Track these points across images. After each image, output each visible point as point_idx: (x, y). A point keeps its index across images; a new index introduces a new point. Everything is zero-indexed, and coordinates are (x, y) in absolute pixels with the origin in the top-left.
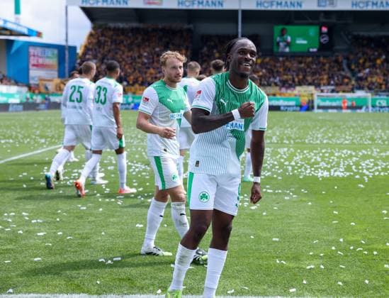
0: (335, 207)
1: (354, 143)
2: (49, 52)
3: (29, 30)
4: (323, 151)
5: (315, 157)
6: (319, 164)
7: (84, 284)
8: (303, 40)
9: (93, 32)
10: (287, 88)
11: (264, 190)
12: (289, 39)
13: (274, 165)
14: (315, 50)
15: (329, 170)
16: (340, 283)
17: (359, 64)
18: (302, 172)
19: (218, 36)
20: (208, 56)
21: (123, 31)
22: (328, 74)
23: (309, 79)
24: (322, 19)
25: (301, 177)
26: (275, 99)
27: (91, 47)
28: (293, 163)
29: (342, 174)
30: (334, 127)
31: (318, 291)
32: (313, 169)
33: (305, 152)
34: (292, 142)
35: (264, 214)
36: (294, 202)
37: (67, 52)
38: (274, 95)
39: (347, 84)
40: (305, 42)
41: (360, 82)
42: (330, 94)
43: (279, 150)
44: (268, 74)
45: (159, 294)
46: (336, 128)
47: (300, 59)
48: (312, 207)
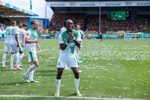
0: (133, 70)
1: (138, 49)
2: (41, 21)
3: (35, 14)
4: (128, 52)
5: (125, 54)
6: (127, 56)
7: (53, 93)
8: (121, 16)
9: (54, 15)
10: (115, 31)
11: (109, 64)
12: (116, 16)
13: (112, 56)
14: (125, 19)
15: (130, 58)
16: (136, 94)
17: (139, 23)
18: (121, 58)
19: (93, 15)
20: (90, 22)
21: (63, 14)
22: (129, 27)
23: (123, 28)
24: (127, 9)
25: (121, 60)
26: (111, 35)
27: (53, 19)
28: (118, 56)
29: (135, 59)
30: (131, 44)
31: (128, 97)
32: (125, 57)
33: (122, 52)
34: (117, 49)
35: (109, 72)
36: (119, 68)
38: (111, 34)
39: (135, 30)
40: (121, 17)
41: (139, 29)
42: (129, 33)
43: (113, 51)
44: (109, 27)
45: (77, 97)
46: (132, 44)
47: (119, 22)
48: (125, 70)
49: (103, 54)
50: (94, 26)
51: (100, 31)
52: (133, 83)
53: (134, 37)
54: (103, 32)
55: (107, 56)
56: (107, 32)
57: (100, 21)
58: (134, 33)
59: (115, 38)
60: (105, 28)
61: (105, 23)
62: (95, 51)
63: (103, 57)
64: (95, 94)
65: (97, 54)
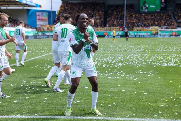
0: (171, 79)
1: (178, 51)
2: (44, 14)
3: (36, 4)
4: (164, 55)
5: (160, 58)
6: (162, 61)
9: (63, 5)
10: (146, 27)
11: (139, 72)
12: (147, 6)
13: (142, 61)
14: (159, 10)
15: (167, 63)
16: (176, 113)
17: (179, 16)
18: (155, 64)
19: (116, 5)
21: (75, 4)
22: (165, 21)
23: (156, 23)
25: (155, 66)
26: (141, 32)
27: (61, 11)
28: (151, 60)
29: (173, 65)
30: (168, 44)
31: (167, 116)
32: (160, 63)
33: (156, 55)
34: (150, 51)
35: (139, 82)
36: (153, 77)
37: (52, 14)
38: (140, 30)
39: (173, 25)
40: (154, 7)
41: (179, 24)
42: (165, 30)
43: (144, 54)
44: (138, 22)
46: (169, 45)
47: (152, 14)
48: (161, 79)
49: (130, 59)
50: (117, 20)
51: (126, 26)
52: (172, 98)
53: (171, 34)
54: (130, 29)
55: (135, 61)
56: (135, 28)
57: (125, 13)
58: (172, 29)
59: (145, 36)
60: (132, 23)
61: (131, 16)
62: (119, 55)
63: (130, 62)
64: (121, 113)
65: (122, 59)
